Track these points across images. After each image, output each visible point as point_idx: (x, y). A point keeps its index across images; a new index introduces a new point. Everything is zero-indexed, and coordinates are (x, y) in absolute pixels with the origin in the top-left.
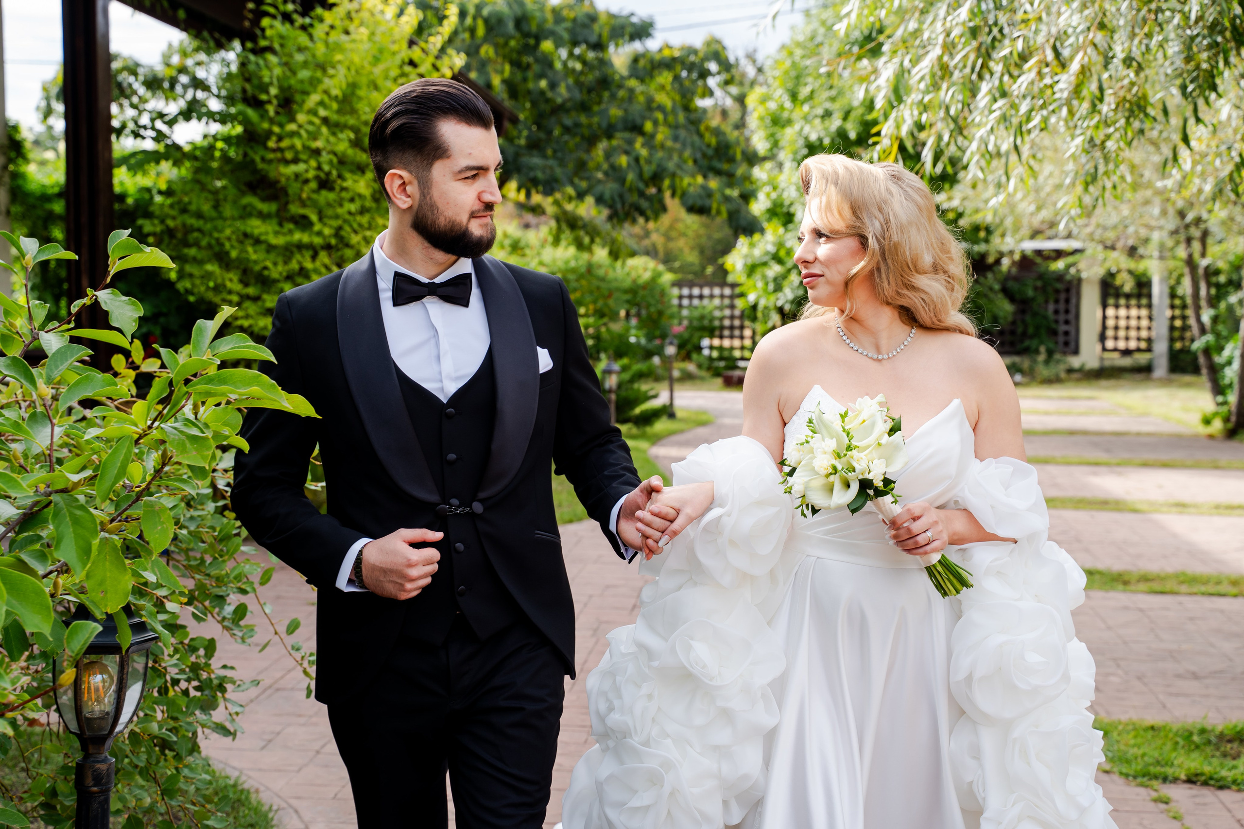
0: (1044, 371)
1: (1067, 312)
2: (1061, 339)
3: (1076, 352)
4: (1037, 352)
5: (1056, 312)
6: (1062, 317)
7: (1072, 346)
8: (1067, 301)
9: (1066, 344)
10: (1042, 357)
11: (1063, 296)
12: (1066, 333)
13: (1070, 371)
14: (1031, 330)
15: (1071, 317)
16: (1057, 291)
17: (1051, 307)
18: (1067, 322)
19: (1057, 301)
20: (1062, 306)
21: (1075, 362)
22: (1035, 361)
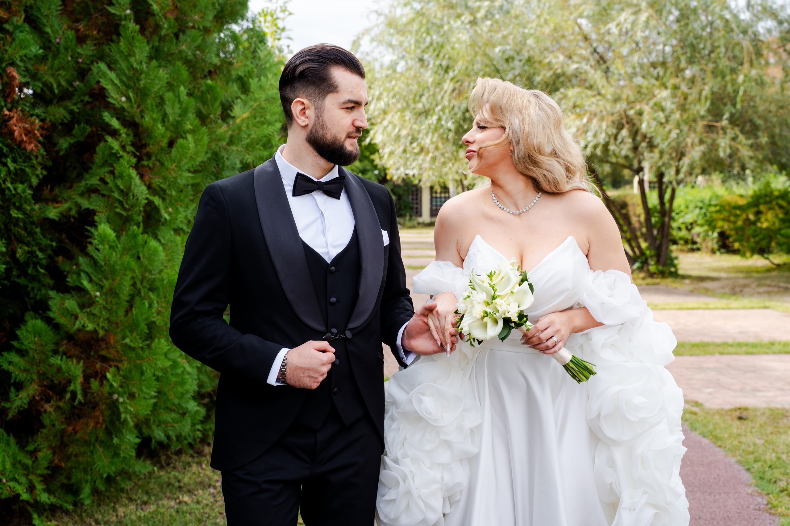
0: (408, 223)
1: (417, 199)
2: (415, 210)
3: (421, 215)
4: (405, 216)
5: (413, 199)
6: (415, 202)
7: (419, 213)
8: (417, 195)
9: (417, 212)
10: (408, 218)
11: (415, 193)
12: (417, 208)
13: (419, 224)
14: (403, 207)
15: (419, 201)
16: (412, 191)
17: (410, 197)
18: (417, 204)
19: (413, 195)
20: (415, 197)
21: (420, 220)
22: (405, 220)
